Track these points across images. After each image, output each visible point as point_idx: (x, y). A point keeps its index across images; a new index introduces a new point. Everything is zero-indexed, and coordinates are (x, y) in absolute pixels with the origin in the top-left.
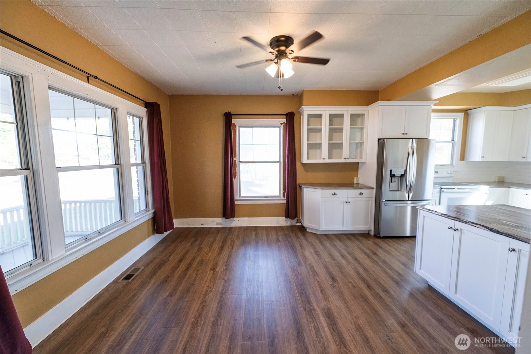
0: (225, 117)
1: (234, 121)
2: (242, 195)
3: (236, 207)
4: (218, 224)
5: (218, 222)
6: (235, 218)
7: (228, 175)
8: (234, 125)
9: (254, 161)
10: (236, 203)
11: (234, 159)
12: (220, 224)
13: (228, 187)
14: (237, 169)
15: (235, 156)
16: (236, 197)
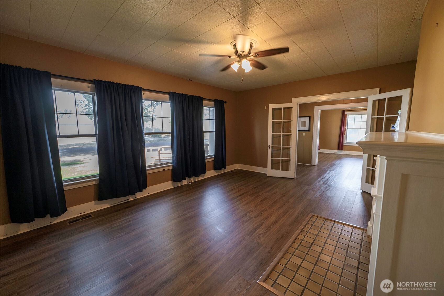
0: (342, 112)
1: (346, 113)
2: (347, 142)
3: (344, 146)
4: (335, 152)
5: (335, 151)
6: (343, 151)
7: (341, 133)
8: (346, 115)
9: (354, 128)
10: (344, 145)
11: (345, 128)
12: (336, 152)
13: (341, 138)
14: (346, 131)
15: (346, 126)
16: (344, 142)
